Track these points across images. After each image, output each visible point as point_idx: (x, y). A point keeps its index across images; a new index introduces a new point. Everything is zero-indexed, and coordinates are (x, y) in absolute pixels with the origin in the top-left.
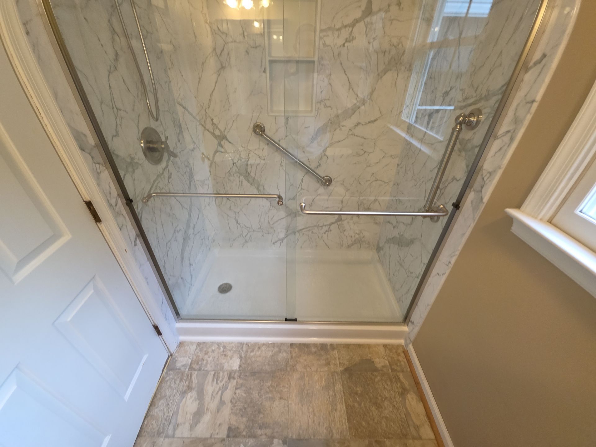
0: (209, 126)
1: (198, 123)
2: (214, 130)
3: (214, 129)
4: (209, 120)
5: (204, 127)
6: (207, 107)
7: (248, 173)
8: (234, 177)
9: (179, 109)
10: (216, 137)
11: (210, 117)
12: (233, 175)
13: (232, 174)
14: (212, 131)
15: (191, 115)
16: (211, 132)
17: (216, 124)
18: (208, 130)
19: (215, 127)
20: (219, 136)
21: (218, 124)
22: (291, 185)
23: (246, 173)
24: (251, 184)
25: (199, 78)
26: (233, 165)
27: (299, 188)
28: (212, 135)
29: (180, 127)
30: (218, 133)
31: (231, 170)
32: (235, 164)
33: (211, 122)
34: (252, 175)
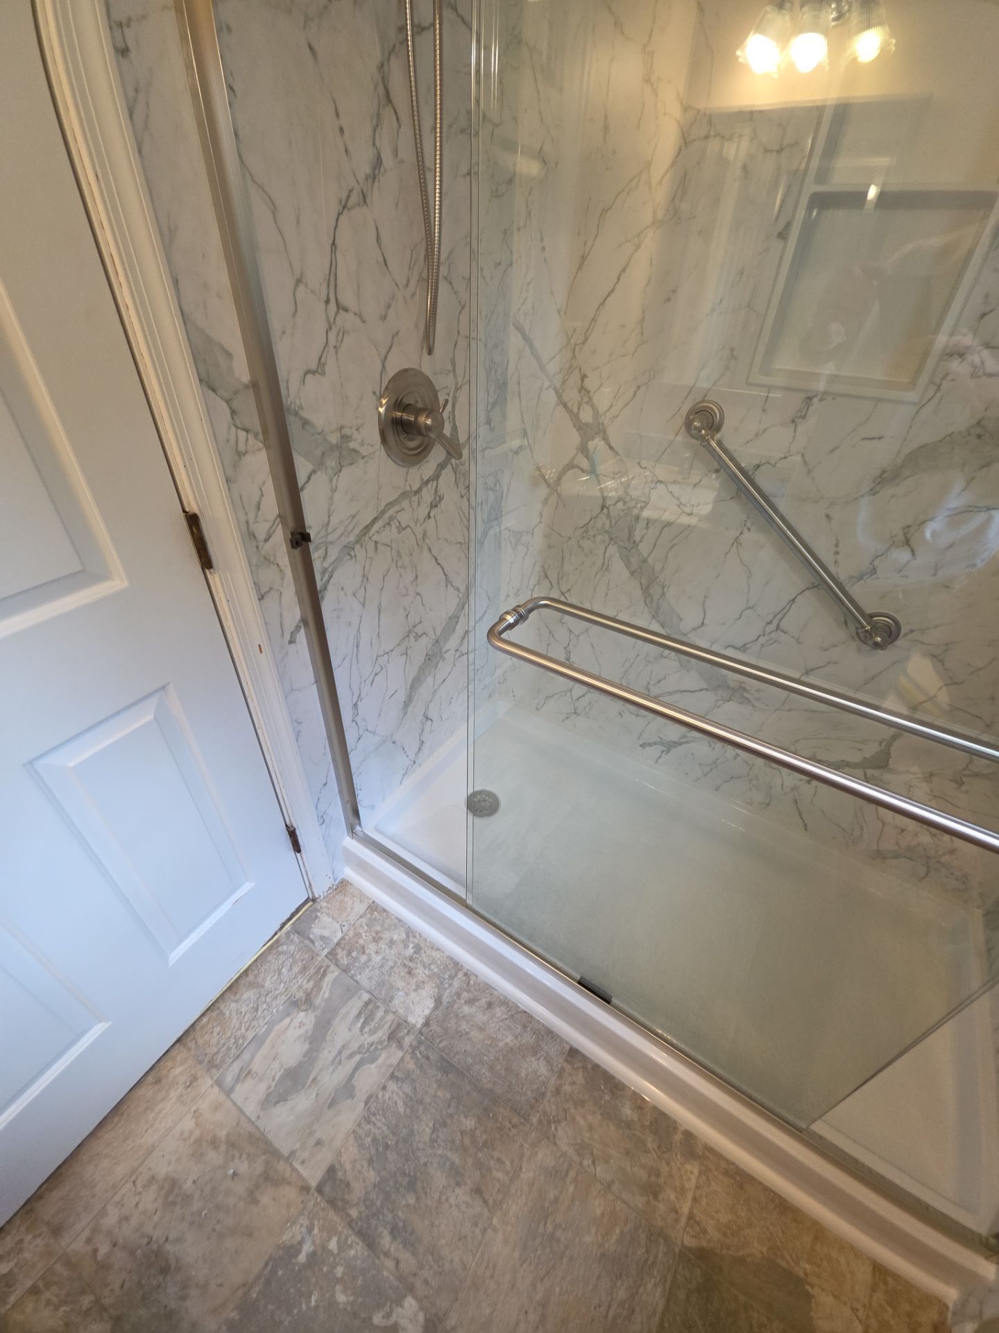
0: (572, 395)
1: (547, 384)
2: (579, 409)
3: (581, 405)
4: (576, 377)
5: (559, 396)
6: (581, 339)
7: (634, 541)
8: (594, 542)
9: (514, 339)
10: (580, 427)
11: (580, 369)
12: (594, 536)
13: (591, 533)
14: (575, 410)
15: (537, 358)
16: (570, 411)
17: (589, 392)
18: (565, 406)
19: (585, 400)
20: (587, 425)
21: (595, 392)
22: (748, 608)
23: (629, 540)
24: (632, 573)
25: (583, 256)
26: (602, 509)
27: (770, 623)
28: (572, 420)
29: (503, 386)
30: (586, 416)
31: (591, 523)
32: (608, 508)
33: (580, 383)
34: (644, 548)
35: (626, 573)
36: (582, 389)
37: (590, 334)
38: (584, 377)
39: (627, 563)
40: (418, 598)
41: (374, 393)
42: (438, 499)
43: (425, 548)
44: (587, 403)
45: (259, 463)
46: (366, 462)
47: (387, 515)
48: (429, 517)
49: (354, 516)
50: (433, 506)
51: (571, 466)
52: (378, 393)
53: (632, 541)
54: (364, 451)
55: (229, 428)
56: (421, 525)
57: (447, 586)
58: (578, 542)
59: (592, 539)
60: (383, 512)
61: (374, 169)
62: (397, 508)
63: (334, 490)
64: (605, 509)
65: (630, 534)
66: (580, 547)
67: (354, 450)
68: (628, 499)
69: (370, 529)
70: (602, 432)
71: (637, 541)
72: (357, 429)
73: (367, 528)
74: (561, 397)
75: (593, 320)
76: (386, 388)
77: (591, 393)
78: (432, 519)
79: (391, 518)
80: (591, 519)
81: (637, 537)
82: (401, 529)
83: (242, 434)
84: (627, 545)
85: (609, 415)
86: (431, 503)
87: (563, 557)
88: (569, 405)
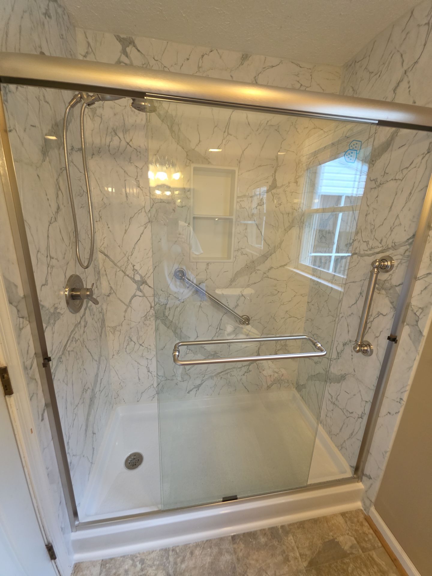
1: (118, 270)
2: (134, 276)
3: (135, 274)
4: (130, 266)
5: (124, 273)
6: (130, 254)
7: (166, 316)
8: (150, 321)
10: (135, 282)
11: (132, 264)
12: (150, 319)
13: (148, 318)
14: (133, 277)
15: (113, 262)
16: (131, 278)
17: (137, 270)
18: (128, 276)
19: (136, 273)
20: (138, 281)
22: (210, 326)
23: (164, 316)
24: (168, 328)
25: (126, 230)
26: (151, 308)
27: (217, 328)
28: (132, 280)
29: (98, 272)
30: (138, 278)
31: (148, 314)
33: (133, 268)
34: (170, 318)
35: (166, 328)
36: (134, 269)
37: (133, 253)
38: (134, 266)
39: (165, 325)
40: (85, 371)
41: (63, 287)
42: (85, 323)
43: (85, 346)
44: (137, 274)
45: (28, 331)
46: (63, 316)
47: (72, 336)
48: (84, 332)
49: (61, 342)
50: (85, 327)
51: (135, 296)
52: (64, 287)
53: (165, 316)
54: (62, 312)
55: (17, 319)
56: (82, 337)
57: (93, 361)
58: (143, 322)
59: (149, 320)
60: (70, 336)
61: (58, 210)
62: (74, 332)
63: (53, 333)
64: (152, 308)
65: (164, 314)
66: (144, 324)
67: (59, 313)
68: (160, 302)
69: (67, 346)
70: (144, 282)
71: (167, 316)
72: (59, 304)
73: (66, 346)
74: (126, 273)
75: (134, 248)
76: (67, 285)
77: (138, 271)
78: (85, 333)
79: (73, 337)
80: (147, 313)
81: (167, 314)
82: (76, 341)
83: (21, 319)
84: (163, 318)
85: (147, 276)
88: (130, 275)
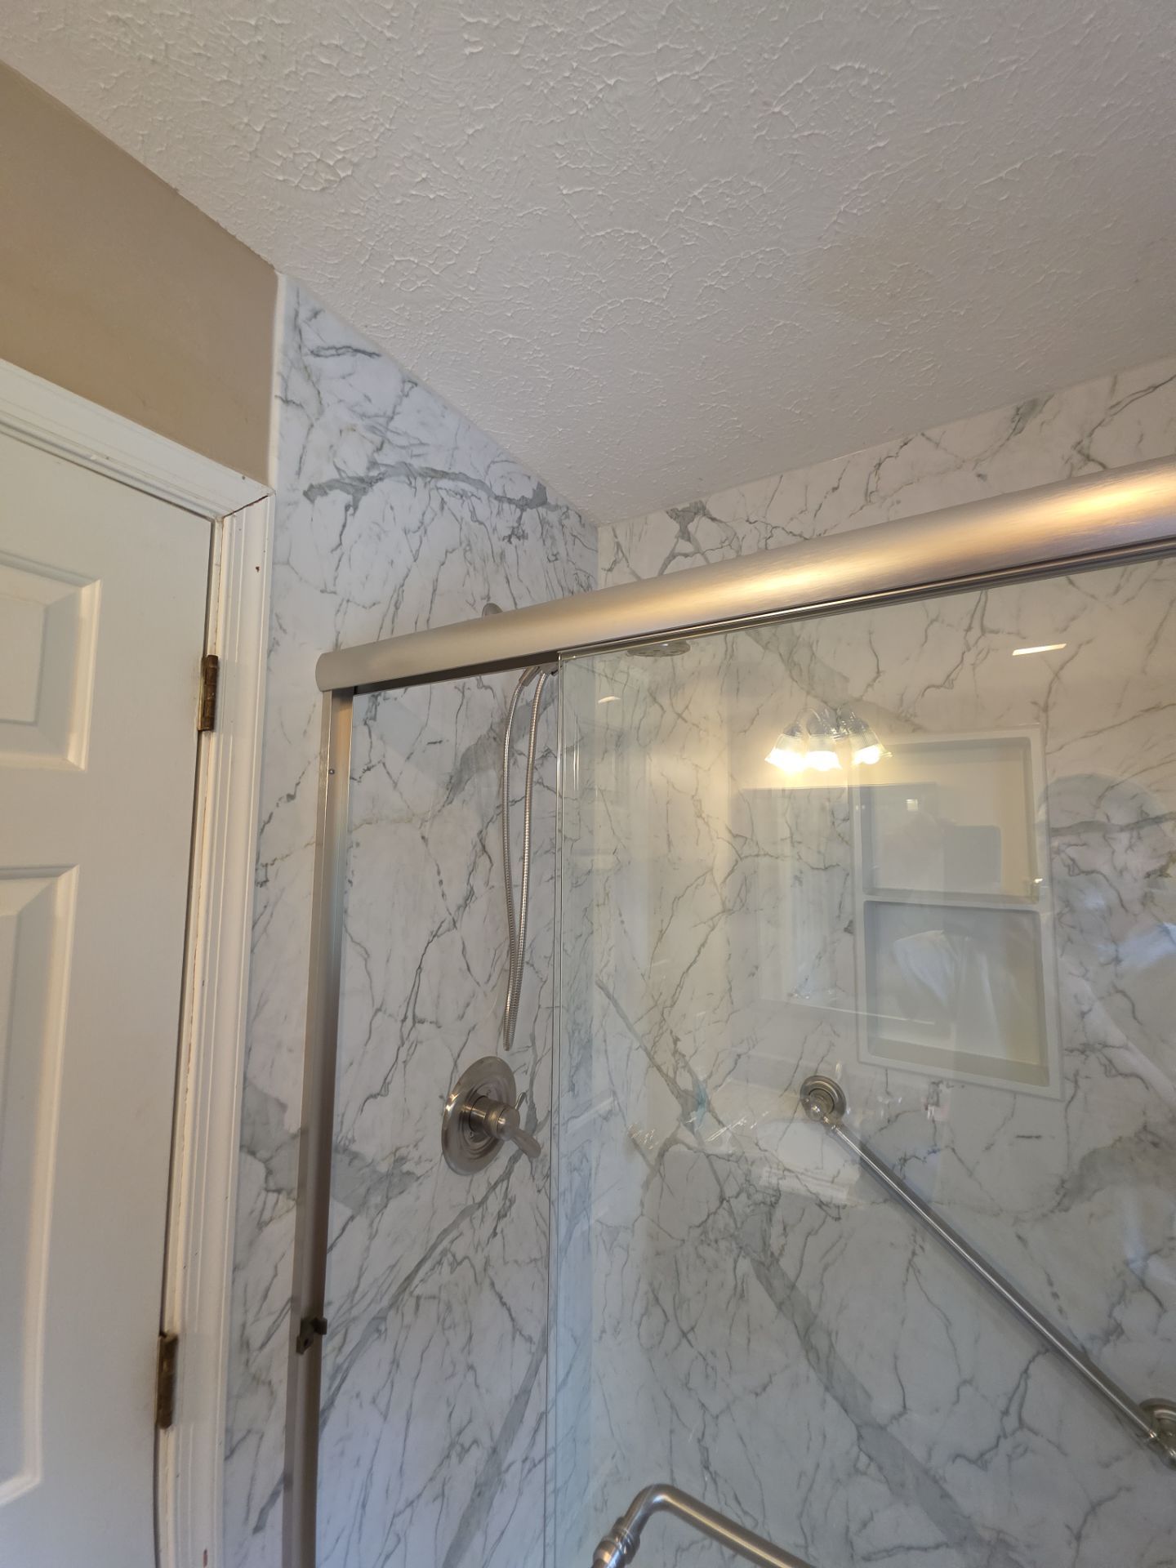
0: (665, 1058)
1: (636, 1044)
2: (675, 1073)
3: (677, 1069)
4: (667, 1039)
5: (651, 1058)
6: (669, 1003)
7: (772, 1254)
8: (717, 1250)
9: (598, 998)
10: (681, 1095)
11: (671, 1032)
14: (671, 1074)
15: (624, 1017)
16: (665, 1076)
17: (684, 1056)
18: (659, 1069)
19: (681, 1064)
20: (686, 1092)
21: (691, 1057)
25: (661, 931)
29: (587, 1045)
32: (728, 1201)
35: (771, 1307)
36: (675, 1052)
37: (678, 998)
38: (676, 1040)
39: (770, 1289)
40: (470, 1377)
41: (441, 1097)
42: (508, 1203)
43: (487, 1282)
44: (684, 1067)
47: (440, 1248)
48: (495, 1234)
49: (394, 1266)
50: (501, 1216)
51: (674, 1140)
52: (446, 1089)
53: (769, 1253)
54: (419, 1171)
56: (483, 1250)
57: (514, 1339)
58: (696, 1248)
59: (713, 1244)
60: (434, 1247)
61: (466, 900)
63: (372, 1237)
64: (725, 1202)
65: (764, 1243)
66: (699, 1256)
67: (408, 1174)
68: (752, 1190)
69: (413, 1278)
70: (705, 1098)
71: (776, 1255)
72: (416, 1146)
74: (653, 1058)
75: (678, 986)
76: (457, 1083)
77: (687, 1058)
78: (499, 1236)
79: (444, 1253)
80: (708, 1216)
81: (775, 1243)
82: (456, 1264)
83: (272, 1198)
84: (763, 1258)
85: (711, 1084)
86: (499, 1212)
87: (677, 1271)
88: (664, 1068)
